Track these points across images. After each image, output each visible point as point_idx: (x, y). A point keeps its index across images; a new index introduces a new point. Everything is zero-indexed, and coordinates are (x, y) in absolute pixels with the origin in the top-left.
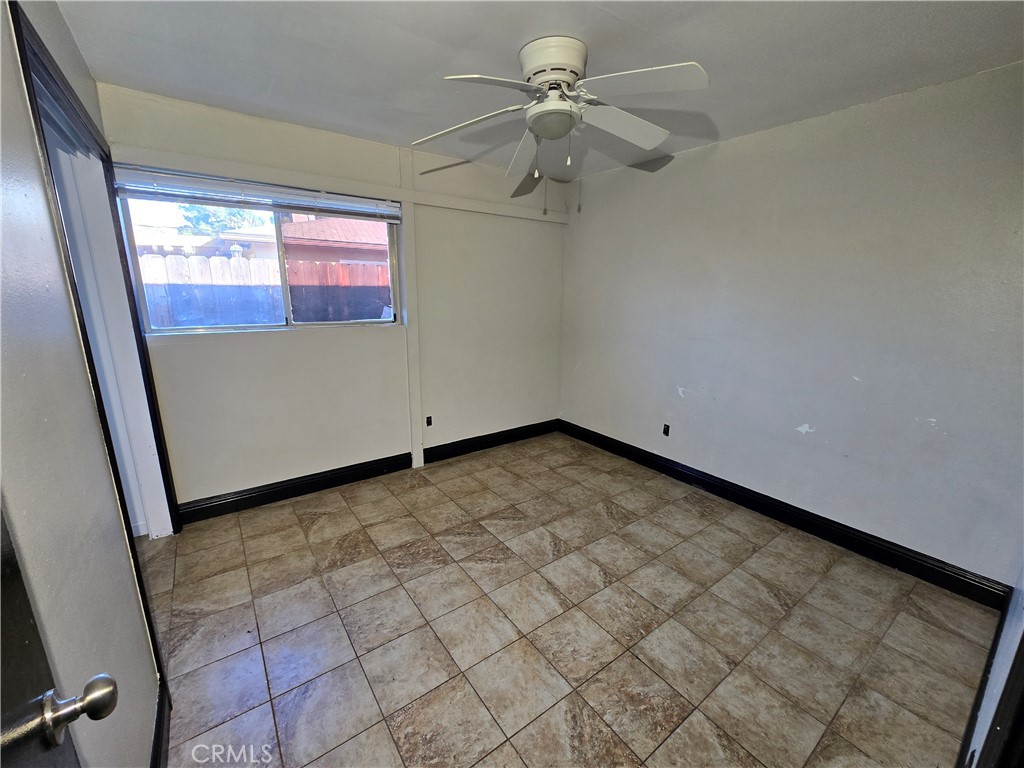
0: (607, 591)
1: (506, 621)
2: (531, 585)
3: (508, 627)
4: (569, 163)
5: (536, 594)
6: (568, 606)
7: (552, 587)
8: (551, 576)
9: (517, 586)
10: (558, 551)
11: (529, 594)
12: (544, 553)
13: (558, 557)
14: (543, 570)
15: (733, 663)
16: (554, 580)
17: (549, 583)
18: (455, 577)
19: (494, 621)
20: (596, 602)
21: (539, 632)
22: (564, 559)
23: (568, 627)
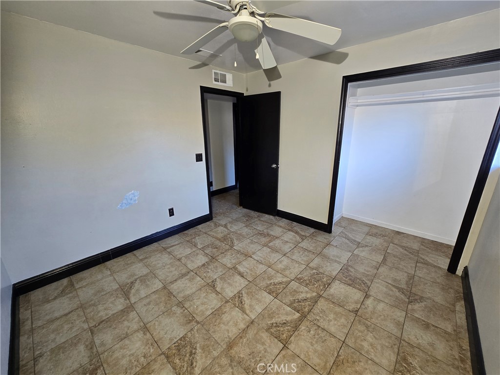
0: (215, 277)
1: (257, 260)
2: (251, 274)
3: (256, 258)
4: (236, 65)
5: (248, 271)
6: (235, 268)
7: (241, 275)
8: (242, 280)
9: (257, 273)
10: (239, 297)
11: (251, 270)
12: (247, 294)
13: (239, 292)
14: (247, 283)
15: (179, 260)
16: (241, 278)
17: (243, 277)
18: (287, 272)
19: (262, 259)
20: (221, 272)
21: (244, 258)
22: (236, 292)
23: (234, 261)
